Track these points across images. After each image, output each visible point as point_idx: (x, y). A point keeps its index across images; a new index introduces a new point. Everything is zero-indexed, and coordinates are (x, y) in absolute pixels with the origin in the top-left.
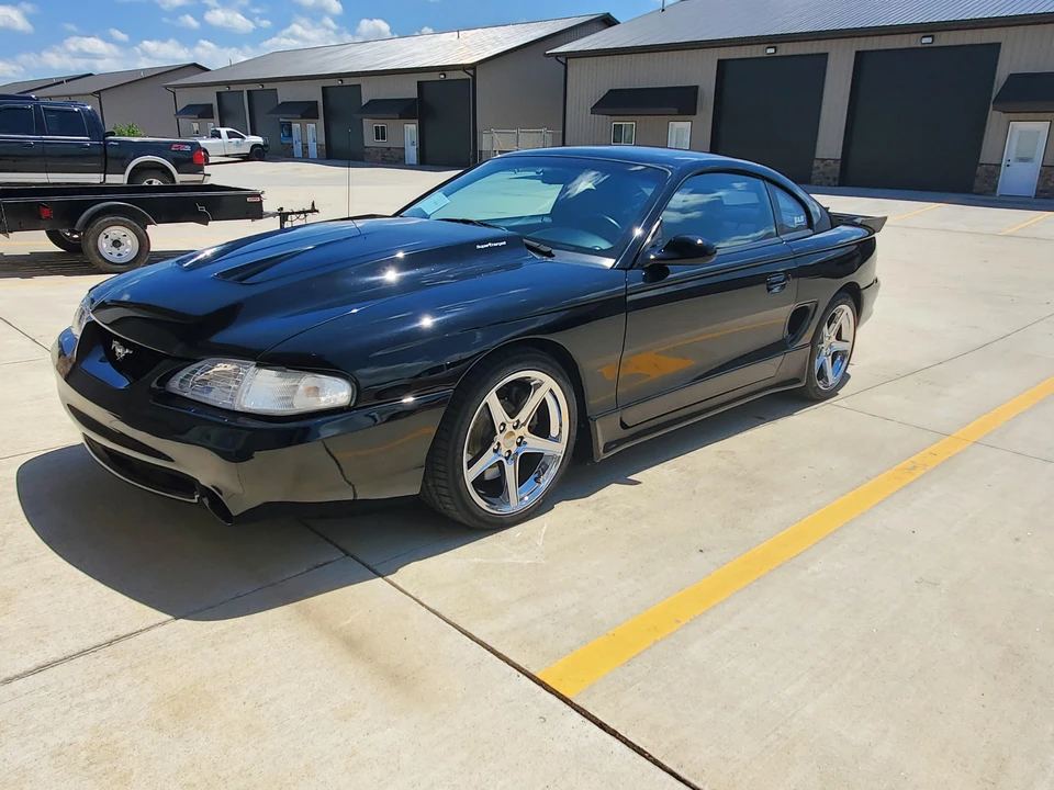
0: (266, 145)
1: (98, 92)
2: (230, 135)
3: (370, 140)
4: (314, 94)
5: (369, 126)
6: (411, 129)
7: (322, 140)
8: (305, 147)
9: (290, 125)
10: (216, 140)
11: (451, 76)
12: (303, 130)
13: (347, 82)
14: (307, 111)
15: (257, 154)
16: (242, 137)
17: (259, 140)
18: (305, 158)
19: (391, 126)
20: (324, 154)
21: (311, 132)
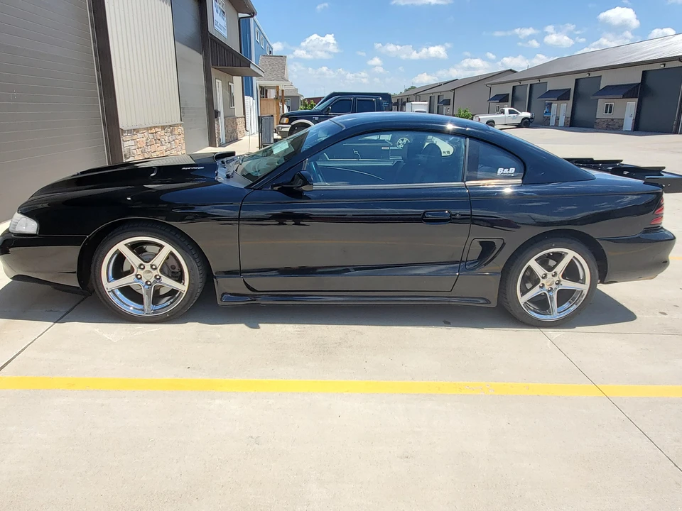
0: (532, 118)
1: (454, 90)
2: (511, 112)
3: (601, 113)
4: (569, 84)
5: (602, 103)
6: (631, 105)
7: (569, 114)
8: (557, 119)
9: (550, 105)
10: (502, 115)
11: (669, 65)
12: (558, 109)
13: (593, 74)
14: (563, 95)
15: (526, 123)
16: (517, 113)
17: (528, 115)
18: (556, 126)
19: (617, 103)
20: (569, 123)
21: (562, 109)
